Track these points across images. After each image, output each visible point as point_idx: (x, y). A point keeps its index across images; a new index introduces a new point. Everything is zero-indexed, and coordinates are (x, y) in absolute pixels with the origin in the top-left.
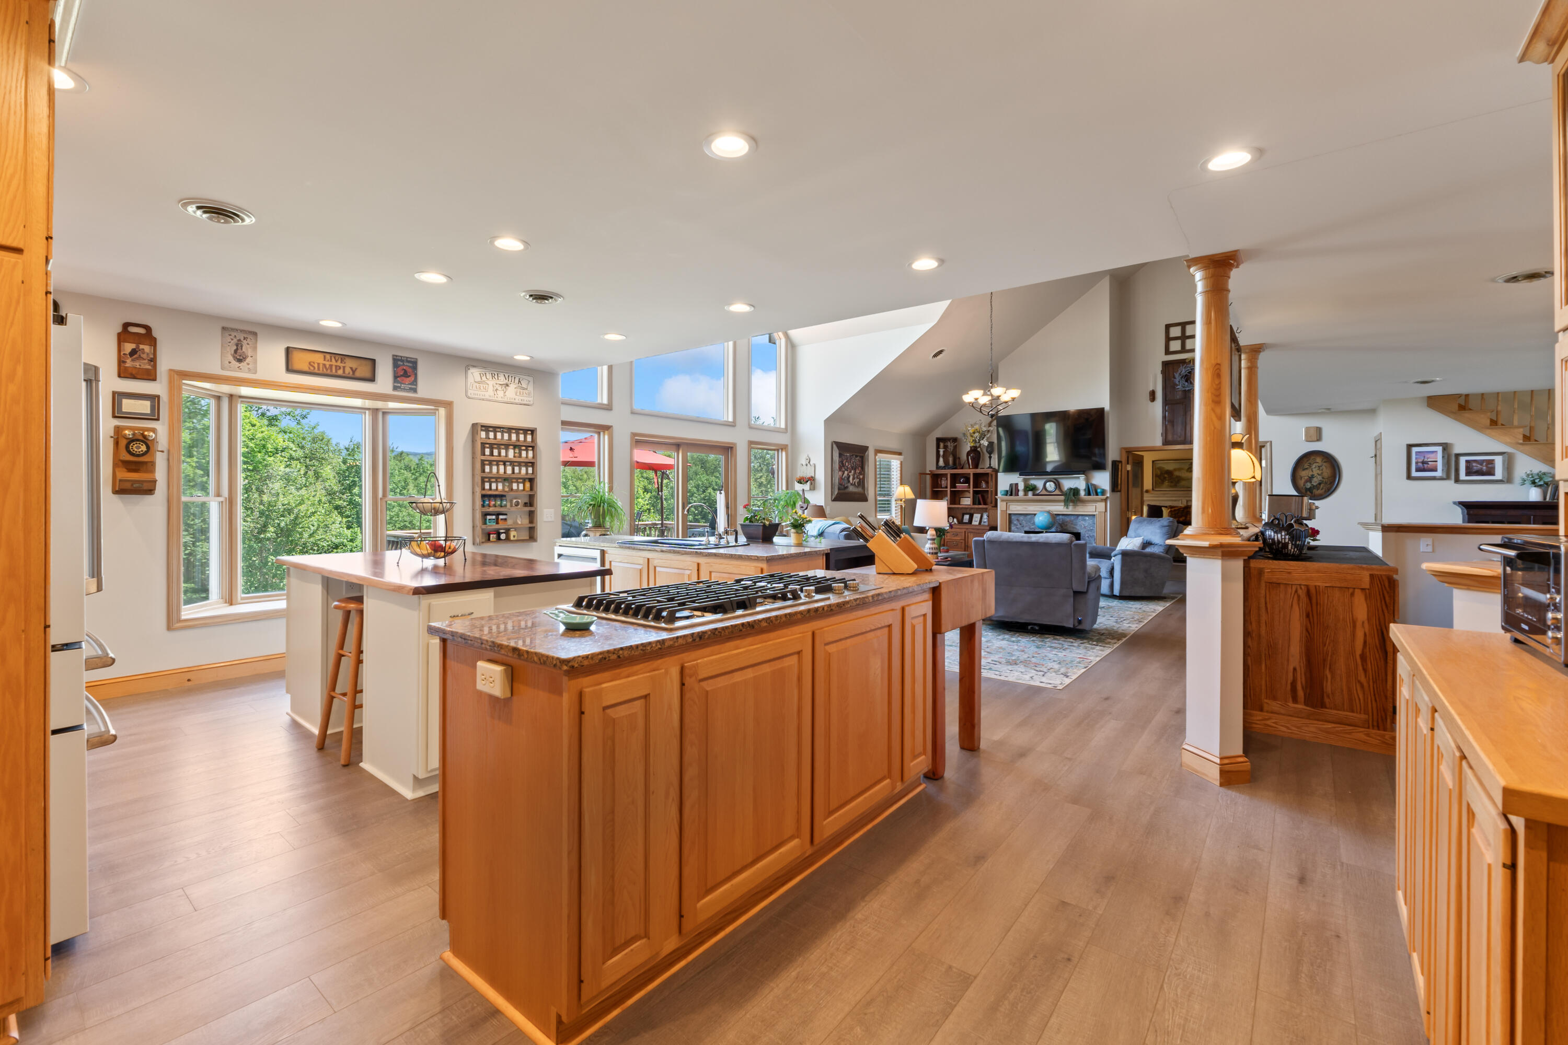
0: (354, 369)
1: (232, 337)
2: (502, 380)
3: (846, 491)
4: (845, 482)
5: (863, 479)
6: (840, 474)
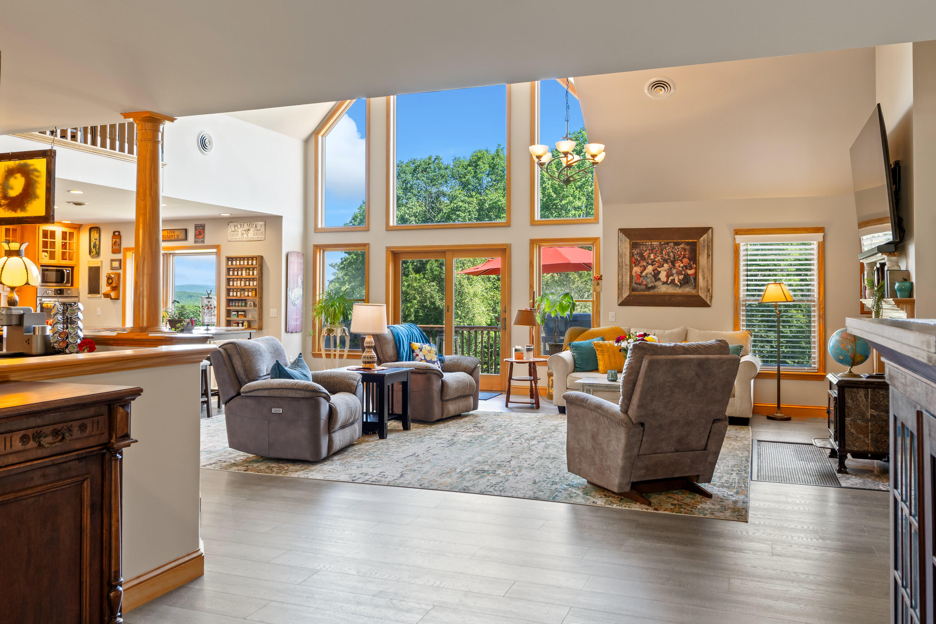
0: (178, 235)
2: (246, 227)
3: (652, 292)
4: (649, 280)
5: (696, 275)
6: (637, 270)
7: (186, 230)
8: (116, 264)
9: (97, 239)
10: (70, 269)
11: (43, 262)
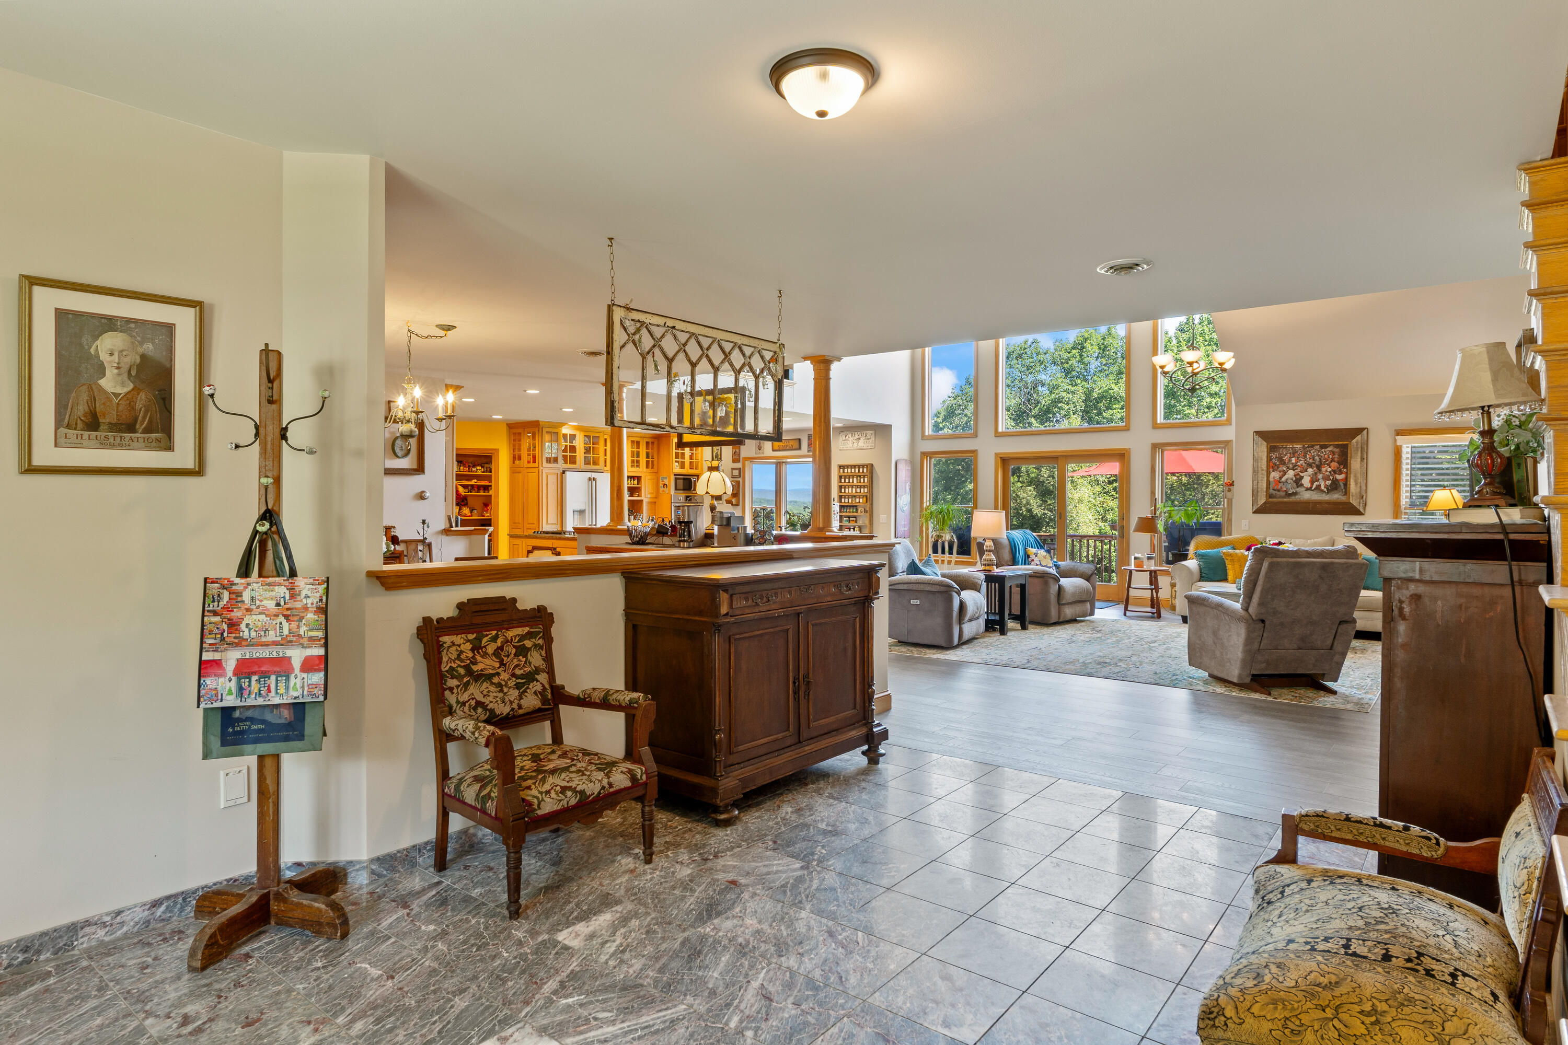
2: (856, 436)
3: (1293, 499)
4: (1289, 486)
5: (1346, 482)
6: (1275, 475)
7: (800, 440)
8: (736, 473)
11: (676, 471)
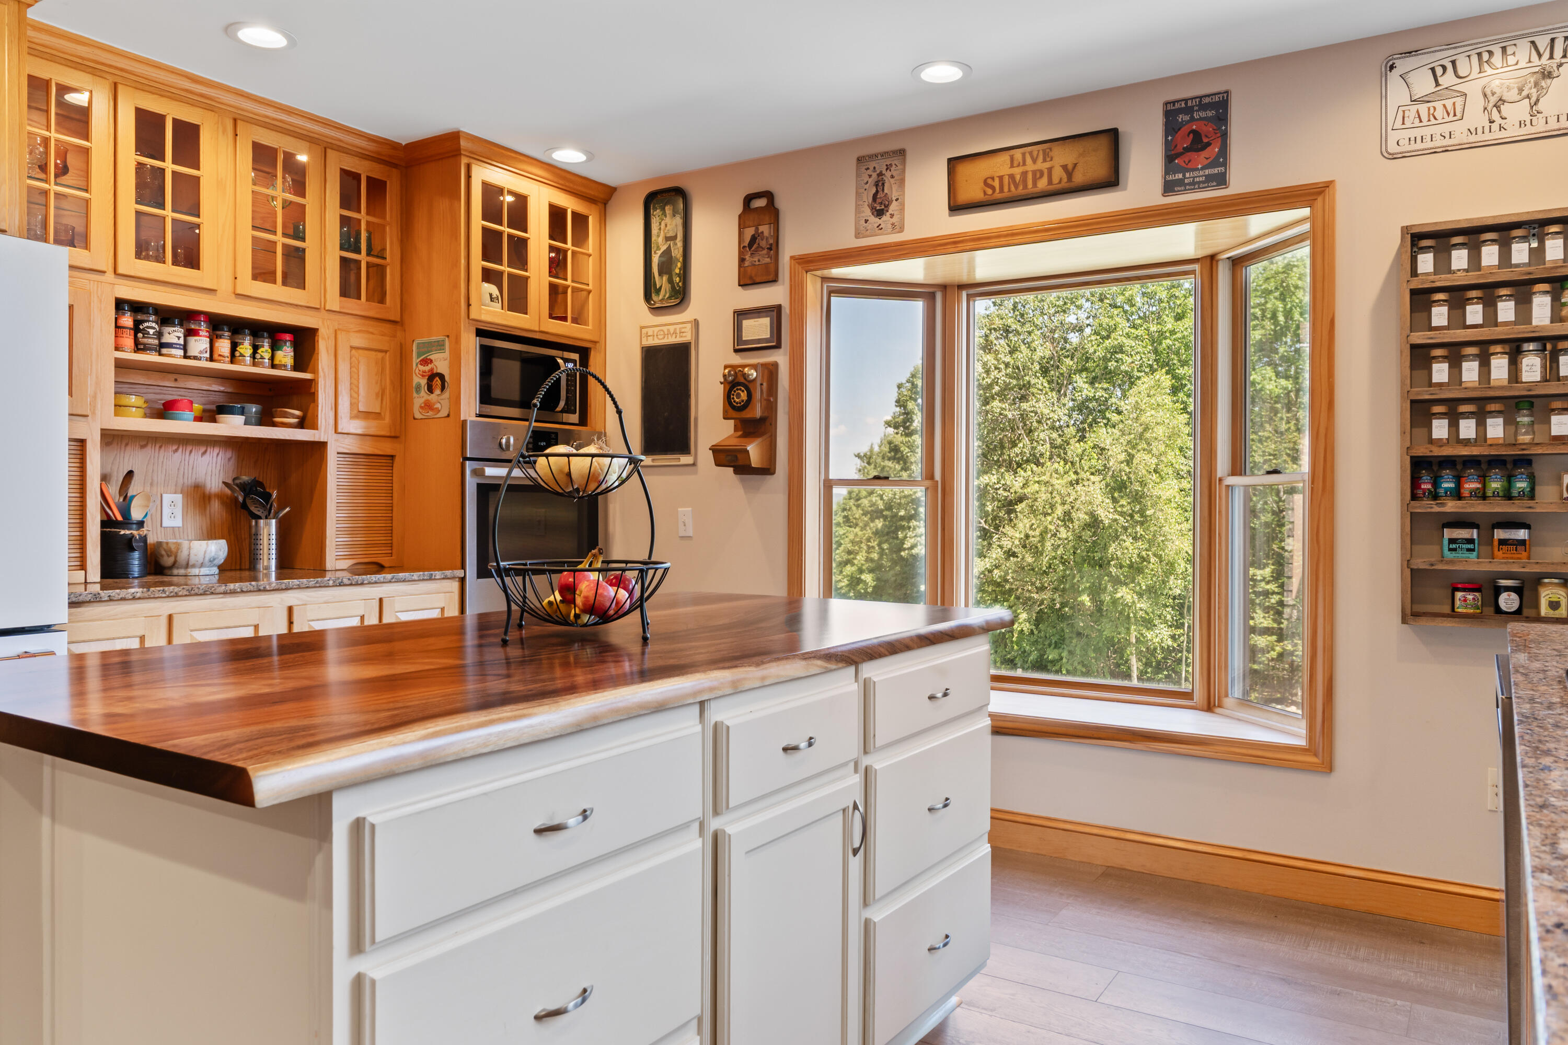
0: (1070, 167)
1: (869, 172)
2: (1525, 63)
7: (1113, 136)
9: (674, 238)
10: (576, 356)
11: (484, 317)
